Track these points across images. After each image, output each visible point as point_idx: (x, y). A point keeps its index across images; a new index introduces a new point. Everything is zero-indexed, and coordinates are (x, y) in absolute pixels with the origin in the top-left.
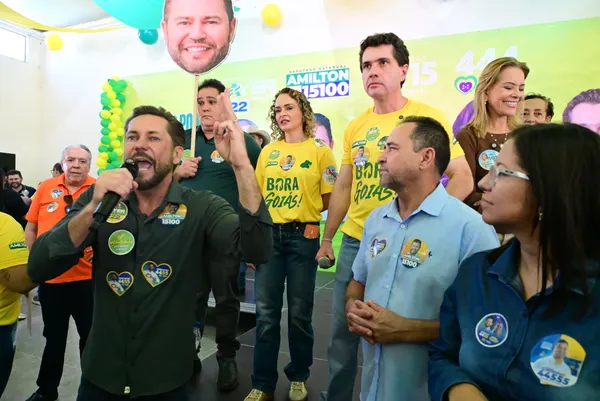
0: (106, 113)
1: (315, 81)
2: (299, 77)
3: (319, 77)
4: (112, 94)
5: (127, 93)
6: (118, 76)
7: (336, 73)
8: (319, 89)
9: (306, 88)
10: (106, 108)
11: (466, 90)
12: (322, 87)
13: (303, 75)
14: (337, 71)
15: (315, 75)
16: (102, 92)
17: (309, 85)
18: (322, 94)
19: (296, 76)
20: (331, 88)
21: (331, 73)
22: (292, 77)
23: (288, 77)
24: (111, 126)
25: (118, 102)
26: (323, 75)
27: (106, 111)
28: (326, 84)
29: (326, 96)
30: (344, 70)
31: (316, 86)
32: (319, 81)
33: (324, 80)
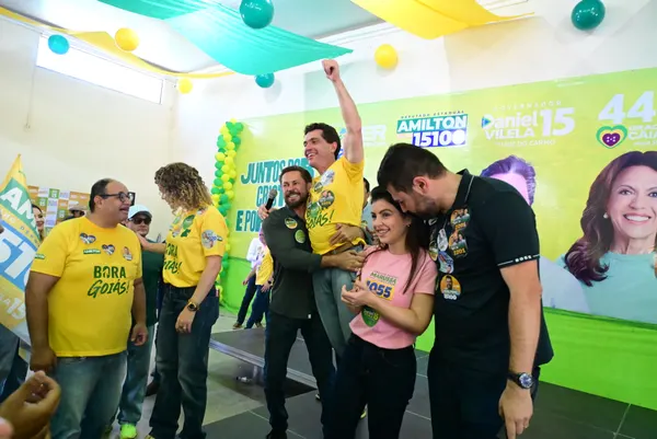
0: (221, 155)
1: (429, 128)
2: (411, 123)
3: (433, 124)
4: (227, 136)
5: (243, 136)
6: (235, 120)
7: (452, 119)
8: (432, 137)
9: (417, 135)
10: (221, 150)
11: (611, 144)
12: (436, 134)
13: (415, 121)
14: (454, 117)
15: (429, 121)
16: (219, 134)
17: (421, 133)
18: (435, 143)
19: (408, 122)
20: (446, 136)
21: (446, 119)
22: (404, 123)
23: (400, 122)
24: (224, 168)
25: (233, 145)
26: (438, 121)
27: (221, 153)
28: (440, 132)
29: (439, 145)
30: (461, 117)
31: (429, 134)
32: (432, 128)
33: (438, 127)
